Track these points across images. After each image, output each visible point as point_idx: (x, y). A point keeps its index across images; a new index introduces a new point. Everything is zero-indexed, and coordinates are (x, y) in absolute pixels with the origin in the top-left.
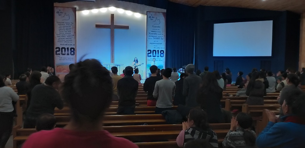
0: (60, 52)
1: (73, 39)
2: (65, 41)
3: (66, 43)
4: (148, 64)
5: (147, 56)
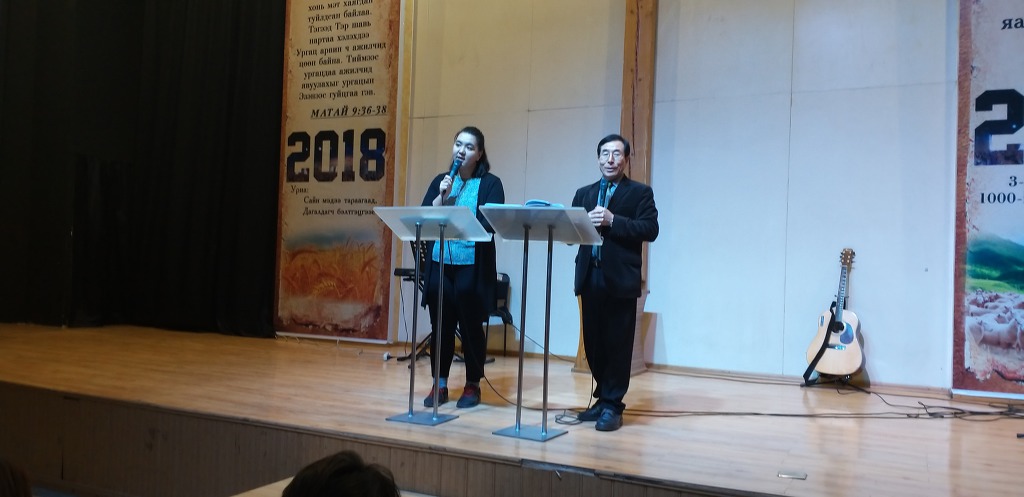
0: (310, 163)
1: (379, 70)
2: (334, 90)
3: (339, 103)
4: (977, 243)
5: (971, 160)
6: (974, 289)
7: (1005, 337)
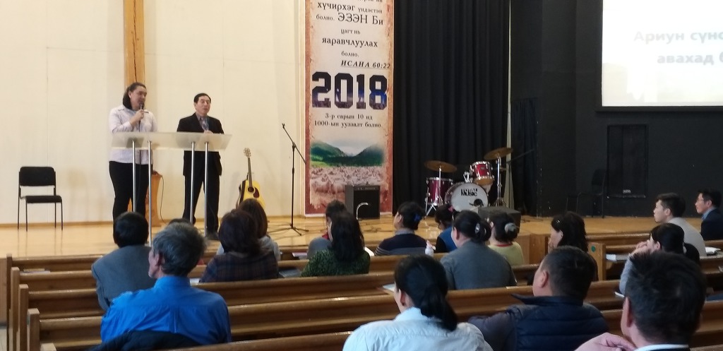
4: (314, 144)
5: (311, 104)
6: (313, 166)
7: (325, 188)
